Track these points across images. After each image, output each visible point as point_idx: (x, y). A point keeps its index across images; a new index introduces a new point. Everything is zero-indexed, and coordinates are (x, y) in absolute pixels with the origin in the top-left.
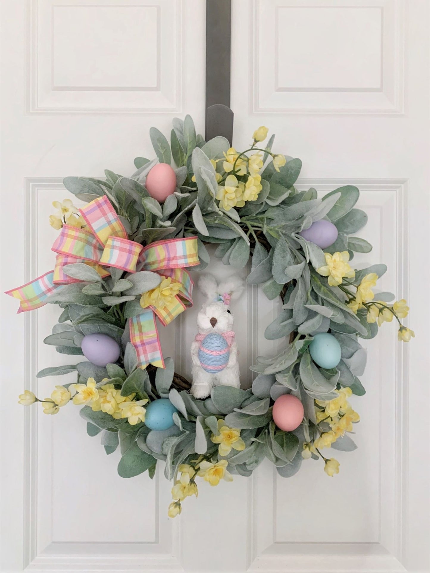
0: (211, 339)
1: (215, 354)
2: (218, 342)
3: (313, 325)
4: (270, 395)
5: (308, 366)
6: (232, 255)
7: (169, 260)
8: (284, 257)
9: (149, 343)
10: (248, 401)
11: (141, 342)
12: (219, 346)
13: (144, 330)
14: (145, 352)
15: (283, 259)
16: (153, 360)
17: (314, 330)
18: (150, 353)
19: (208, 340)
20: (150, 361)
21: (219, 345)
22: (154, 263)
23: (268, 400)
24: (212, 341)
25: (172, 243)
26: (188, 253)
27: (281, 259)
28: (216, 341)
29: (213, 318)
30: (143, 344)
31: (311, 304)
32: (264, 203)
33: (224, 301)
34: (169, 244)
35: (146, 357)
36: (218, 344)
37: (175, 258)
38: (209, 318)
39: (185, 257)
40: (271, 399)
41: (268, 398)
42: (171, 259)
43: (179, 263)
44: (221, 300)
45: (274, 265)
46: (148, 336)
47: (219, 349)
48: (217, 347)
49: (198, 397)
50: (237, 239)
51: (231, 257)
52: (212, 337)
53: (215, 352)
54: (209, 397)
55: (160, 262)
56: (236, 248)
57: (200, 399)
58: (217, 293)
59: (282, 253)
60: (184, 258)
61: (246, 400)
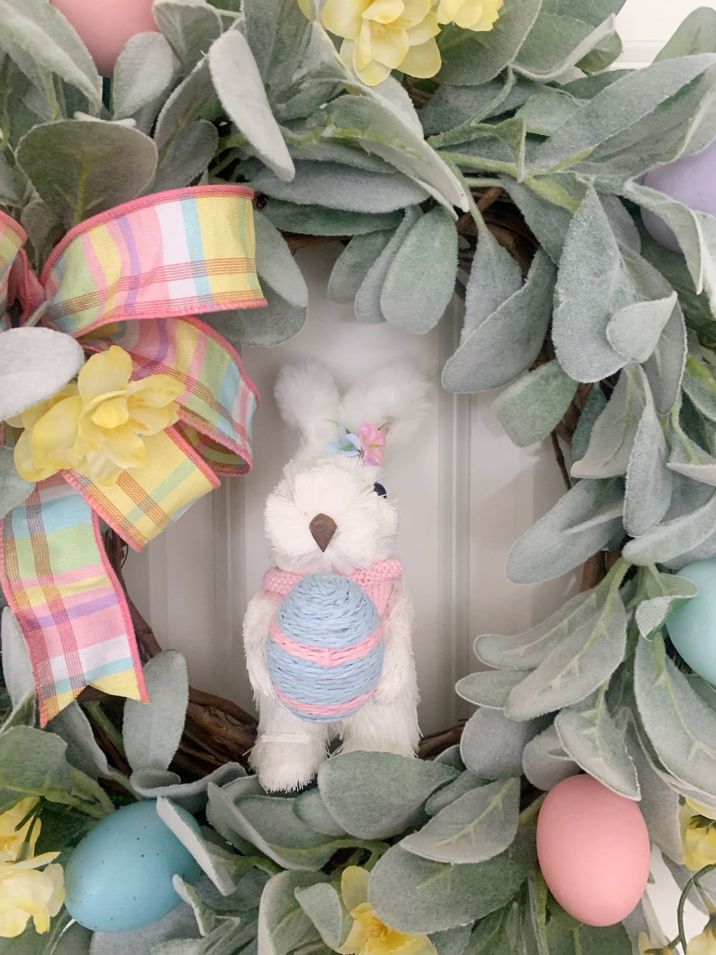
0: (310, 600)
1: (326, 662)
2: (339, 612)
3: (683, 537)
4: (521, 767)
5: (658, 676)
6: (391, 277)
7: (134, 283)
8: (602, 272)
9: (83, 610)
10: (449, 793)
11: (51, 607)
12: (346, 630)
13: (60, 563)
14: (70, 645)
15: (597, 280)
16: (102, 670)
17: (684, 551)
18: (87, 645)
19: (300, 603)
20: (87, 678)
21: (344, 623)
22: (84, 303)
23: (514, 784)
24: (313, 608)
25: (143, 213)
26: (209, 254)
27: (591, 278)
28: (331, 609)
29: (321, 517)
30: (60, 614)
31: (688, 459)
32: (512, 78)
33: (361, 452)
34: (131, 217)
35: (73, 664)
36: (340, 621)
37: (158, 274)
38: (306, 514)
39: (197, 269)
40: (523, 778)
41: (513, 776)
42: (142, 281)
43: (172, 297)
44: (351, 447)
45: (561, 307)
46: (75, 584)
47: (340, 642)
48: (336, 632)
49: (274, 788)
50: (409, 213)
51: (386, 285)
52: (315, 592)
53: (326, 654)
54: (313, 785)
55: (105, 295)
56: (405, 250)
57: (280, 794)
58: (337, 423)
59: (594, 255)
60: (196, 276)
61: (440, 788)
